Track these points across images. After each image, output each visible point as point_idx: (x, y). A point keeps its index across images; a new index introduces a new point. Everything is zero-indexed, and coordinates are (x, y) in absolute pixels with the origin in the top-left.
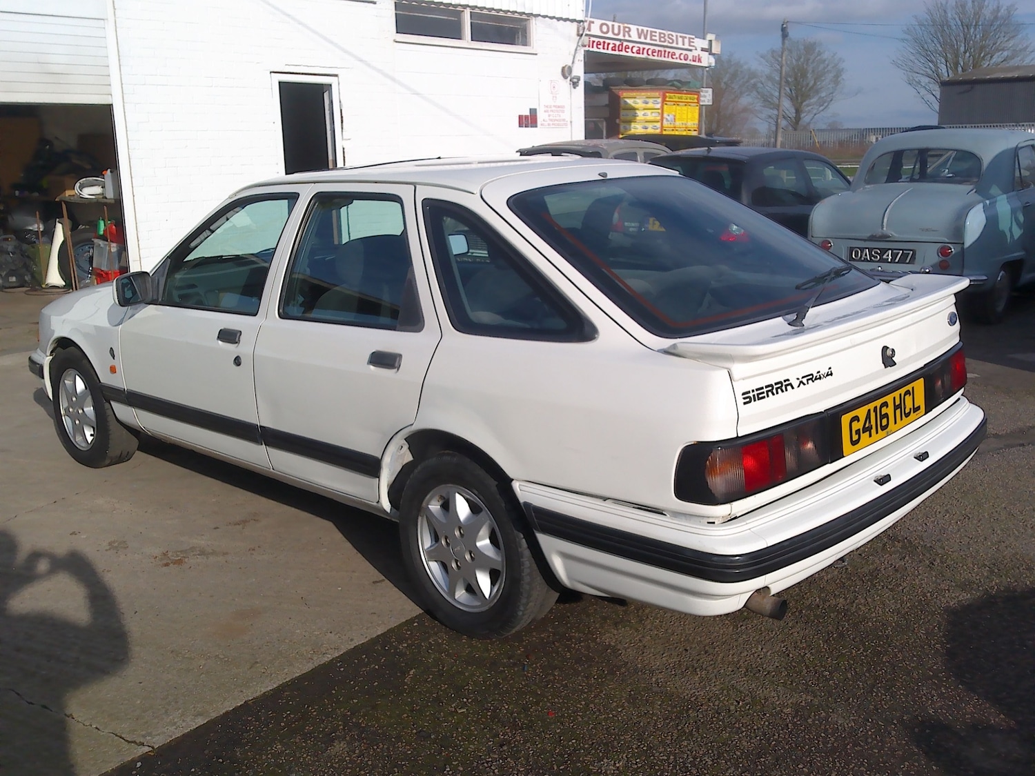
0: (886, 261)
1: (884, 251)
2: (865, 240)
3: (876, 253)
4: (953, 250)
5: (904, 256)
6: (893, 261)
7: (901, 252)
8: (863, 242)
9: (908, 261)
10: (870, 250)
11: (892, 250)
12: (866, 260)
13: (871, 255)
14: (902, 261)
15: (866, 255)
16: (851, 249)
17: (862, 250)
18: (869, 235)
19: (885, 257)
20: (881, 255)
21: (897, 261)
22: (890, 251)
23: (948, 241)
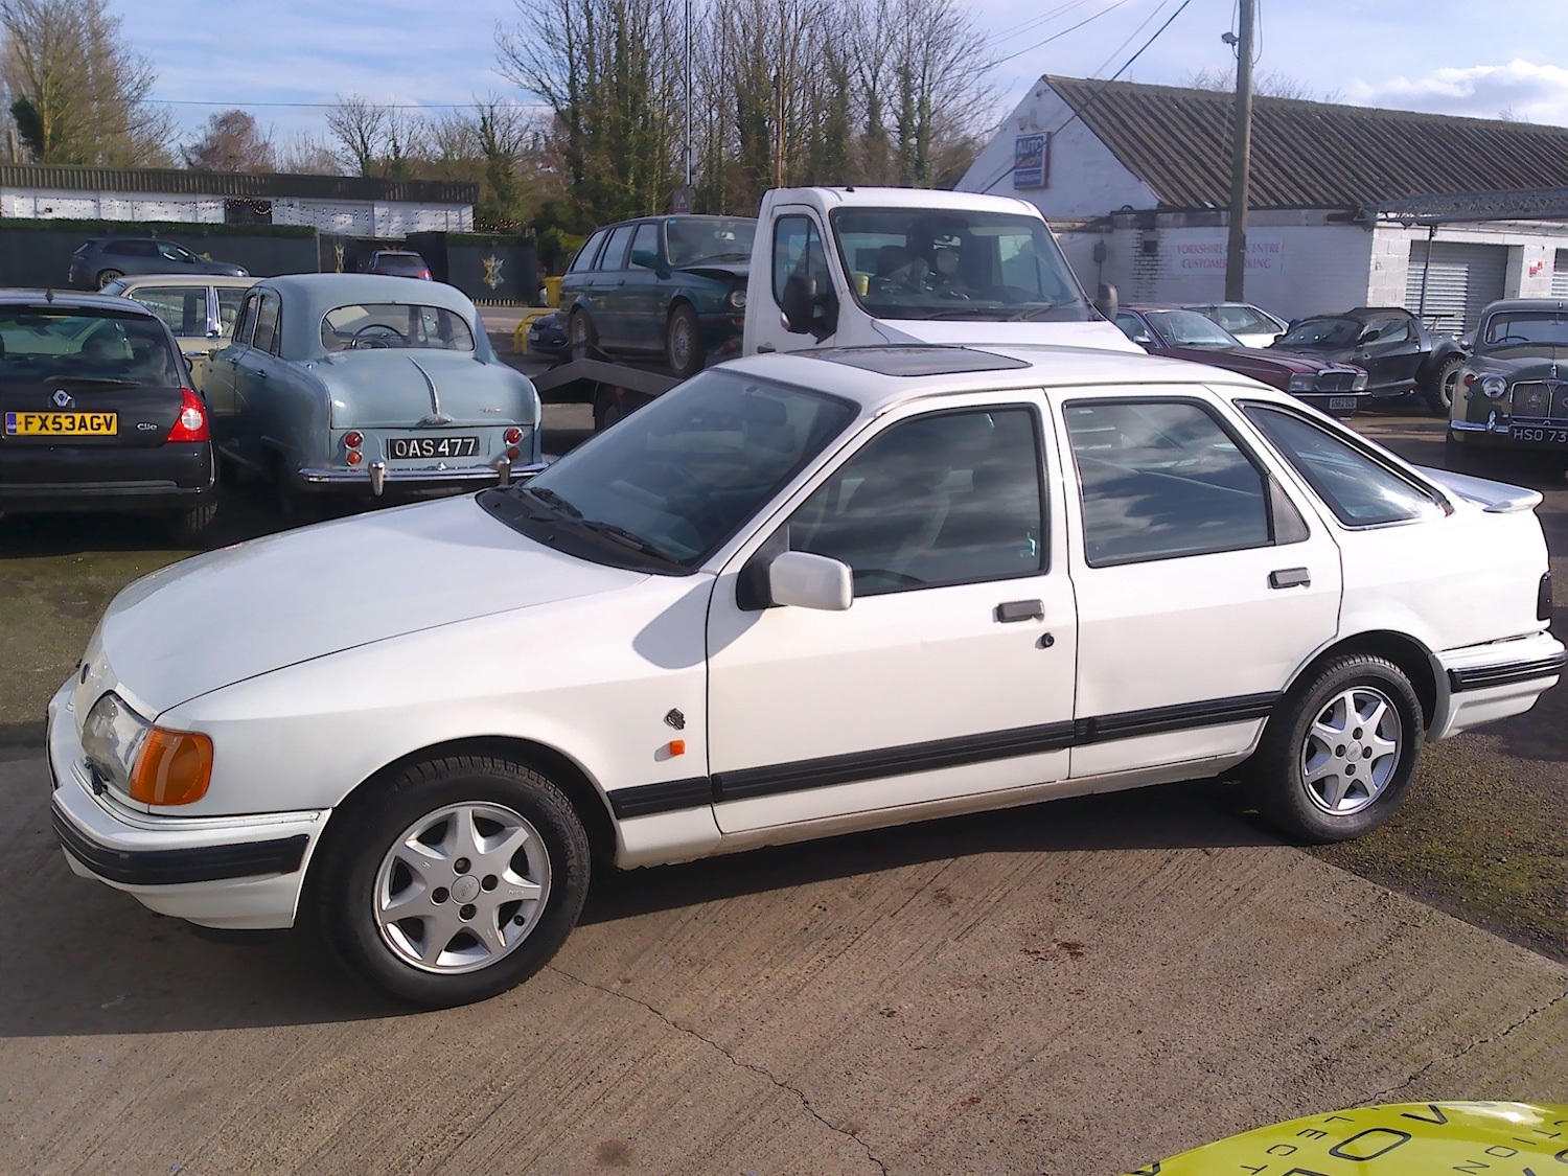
0: (443, 454)
1: (438, 442)
2: (411, 429)
3: (427, 444)
4: (520, 431)
5: (465, 446)
6: (451, 454)
7: (460, 441)
8: (407, 431)
9: (470, 452)
10: (420, 441)
11: (449, 439)
12: (415, 456)
13: (421, 449)
14: (463, 453)
15: (414, 449)
16: (393, 442)
17: (408, 442)
18: (418, 421)
19: (441, 449)
20: (436, 447)
21: (456, 453)
22: (446, 441)
23: (513, 422)
